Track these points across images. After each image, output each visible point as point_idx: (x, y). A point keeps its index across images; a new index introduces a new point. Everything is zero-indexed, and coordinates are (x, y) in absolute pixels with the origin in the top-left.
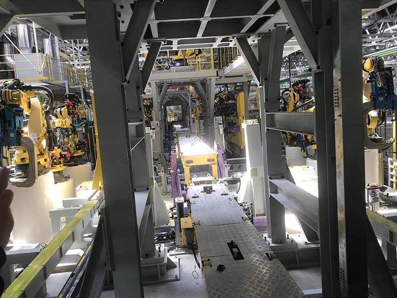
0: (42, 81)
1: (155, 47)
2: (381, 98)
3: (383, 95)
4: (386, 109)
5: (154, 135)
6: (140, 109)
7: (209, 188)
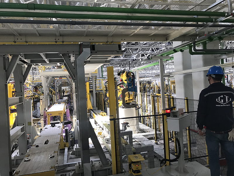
1: (29, 66)
2: (130, 87)
3: (130, 86)
4: (132, 91)
5: (42, 103)
6: (22, 91)
7: (53, 125)
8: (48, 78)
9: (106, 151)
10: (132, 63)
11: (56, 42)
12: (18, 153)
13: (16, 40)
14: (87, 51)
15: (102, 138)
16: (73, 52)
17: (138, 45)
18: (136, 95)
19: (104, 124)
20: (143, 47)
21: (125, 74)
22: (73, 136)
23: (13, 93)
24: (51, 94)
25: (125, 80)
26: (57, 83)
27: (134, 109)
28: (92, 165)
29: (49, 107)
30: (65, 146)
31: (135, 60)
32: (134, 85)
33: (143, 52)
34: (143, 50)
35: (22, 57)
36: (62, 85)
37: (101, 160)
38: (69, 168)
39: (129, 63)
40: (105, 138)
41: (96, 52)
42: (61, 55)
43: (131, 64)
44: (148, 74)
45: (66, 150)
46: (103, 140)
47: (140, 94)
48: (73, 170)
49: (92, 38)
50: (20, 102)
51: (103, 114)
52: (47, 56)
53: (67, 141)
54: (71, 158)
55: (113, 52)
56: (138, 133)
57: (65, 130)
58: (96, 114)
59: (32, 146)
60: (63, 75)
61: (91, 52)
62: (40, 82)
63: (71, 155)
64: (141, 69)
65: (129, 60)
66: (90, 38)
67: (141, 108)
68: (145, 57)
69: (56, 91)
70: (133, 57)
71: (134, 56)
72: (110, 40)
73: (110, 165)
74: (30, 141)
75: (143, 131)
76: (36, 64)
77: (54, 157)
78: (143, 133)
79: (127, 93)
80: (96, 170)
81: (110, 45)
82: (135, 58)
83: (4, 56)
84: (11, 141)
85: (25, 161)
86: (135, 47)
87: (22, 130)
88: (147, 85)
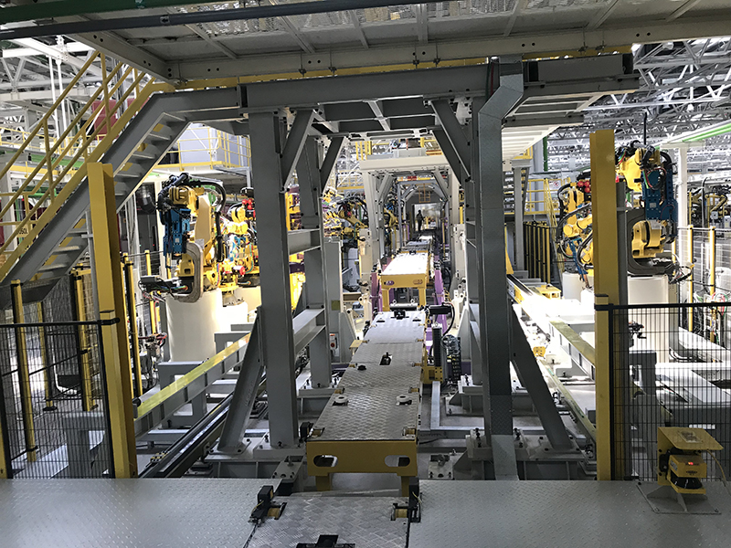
0: (215, 168)
1: (336, 142)
2: (653, 205)
3: (655, 200)
4: (661, 220)
5: (364, 249)
6: (317, 214)
7: (400, 313)
8: (380, 177)
9: (561, 406)
10: (654, 120)
11: (416, 62)
12: (310, 382)
13: (307, 66)
14: (512, 83)
15: (548, 367)
16: (468, 90)
17: (683, 55)
18: (673, 234)
19: (554, 324)
20: (703, 62)
21: (634, 160)
22: (456, 352)
23: (293, 220)
24: (386, 226)
25: (636, 181)
26: (403, 192)
27: (664, 280)
28: (518, 443)
29: (385, 262)
30: (433, 378)
31: (668, 109)
32: (669, 195)
33: (703, 80)
34: (704, 69)
35: (320, 113)
36: (416, 199)
37: (546, 431)
38: (446, 442)
39: (645, 119)
40: (555, 367)
41: (543, 86)
42: (429, 103)
43: (650, 125)
44: (718, 160)
45: (436, 388)
46: (550, 372)
47: (690, 231)
48: (459, 450)
49: (528, 40)
50: (313, 245)
51: (550, 293)
52: (387, 108)
53: (438, 364)
54: (450, 415)
55: (602, 84)
56: (674, 360)
57: (434, 330)
58: (526, 291)
59: (347, 366)
60: (425, 169)
61: (525, 88)
62: (355, 189)
63: (450, 404)
64: (698, 141)
65: (646, 110)
66: (523, 40)
67: (690, 278)
68: (710, 96)
69: (400, 218)
70: (662, 100)
71: (667, 94)
72: (593, 40)
73: (578, 450)
74: (337, 351)
75: (692, 356)
76: (353, 136)
77: (409, 402)
78: (693, 362)
79: (639, 225)
80: (532, 458)
81: (590, 59)
82: (668, 102)
83: (276, 113)
84: (295, 345)
85: (335, 404)
86: (672, 62)
87: (320, 320)
88: (713, 200)
